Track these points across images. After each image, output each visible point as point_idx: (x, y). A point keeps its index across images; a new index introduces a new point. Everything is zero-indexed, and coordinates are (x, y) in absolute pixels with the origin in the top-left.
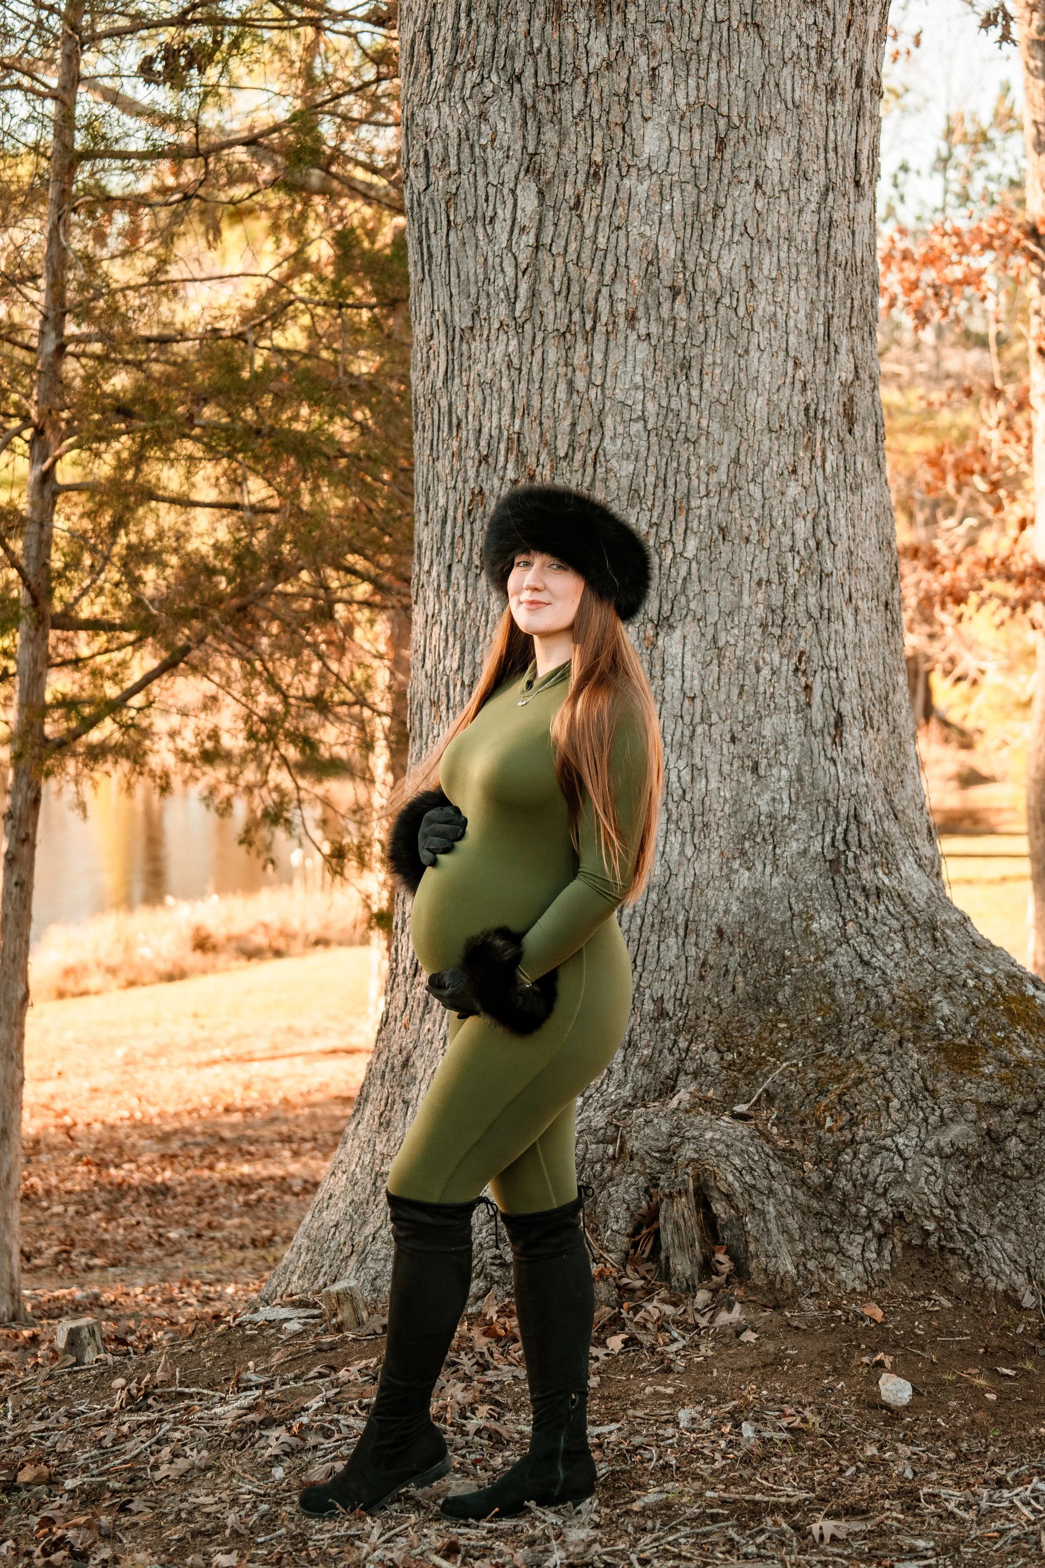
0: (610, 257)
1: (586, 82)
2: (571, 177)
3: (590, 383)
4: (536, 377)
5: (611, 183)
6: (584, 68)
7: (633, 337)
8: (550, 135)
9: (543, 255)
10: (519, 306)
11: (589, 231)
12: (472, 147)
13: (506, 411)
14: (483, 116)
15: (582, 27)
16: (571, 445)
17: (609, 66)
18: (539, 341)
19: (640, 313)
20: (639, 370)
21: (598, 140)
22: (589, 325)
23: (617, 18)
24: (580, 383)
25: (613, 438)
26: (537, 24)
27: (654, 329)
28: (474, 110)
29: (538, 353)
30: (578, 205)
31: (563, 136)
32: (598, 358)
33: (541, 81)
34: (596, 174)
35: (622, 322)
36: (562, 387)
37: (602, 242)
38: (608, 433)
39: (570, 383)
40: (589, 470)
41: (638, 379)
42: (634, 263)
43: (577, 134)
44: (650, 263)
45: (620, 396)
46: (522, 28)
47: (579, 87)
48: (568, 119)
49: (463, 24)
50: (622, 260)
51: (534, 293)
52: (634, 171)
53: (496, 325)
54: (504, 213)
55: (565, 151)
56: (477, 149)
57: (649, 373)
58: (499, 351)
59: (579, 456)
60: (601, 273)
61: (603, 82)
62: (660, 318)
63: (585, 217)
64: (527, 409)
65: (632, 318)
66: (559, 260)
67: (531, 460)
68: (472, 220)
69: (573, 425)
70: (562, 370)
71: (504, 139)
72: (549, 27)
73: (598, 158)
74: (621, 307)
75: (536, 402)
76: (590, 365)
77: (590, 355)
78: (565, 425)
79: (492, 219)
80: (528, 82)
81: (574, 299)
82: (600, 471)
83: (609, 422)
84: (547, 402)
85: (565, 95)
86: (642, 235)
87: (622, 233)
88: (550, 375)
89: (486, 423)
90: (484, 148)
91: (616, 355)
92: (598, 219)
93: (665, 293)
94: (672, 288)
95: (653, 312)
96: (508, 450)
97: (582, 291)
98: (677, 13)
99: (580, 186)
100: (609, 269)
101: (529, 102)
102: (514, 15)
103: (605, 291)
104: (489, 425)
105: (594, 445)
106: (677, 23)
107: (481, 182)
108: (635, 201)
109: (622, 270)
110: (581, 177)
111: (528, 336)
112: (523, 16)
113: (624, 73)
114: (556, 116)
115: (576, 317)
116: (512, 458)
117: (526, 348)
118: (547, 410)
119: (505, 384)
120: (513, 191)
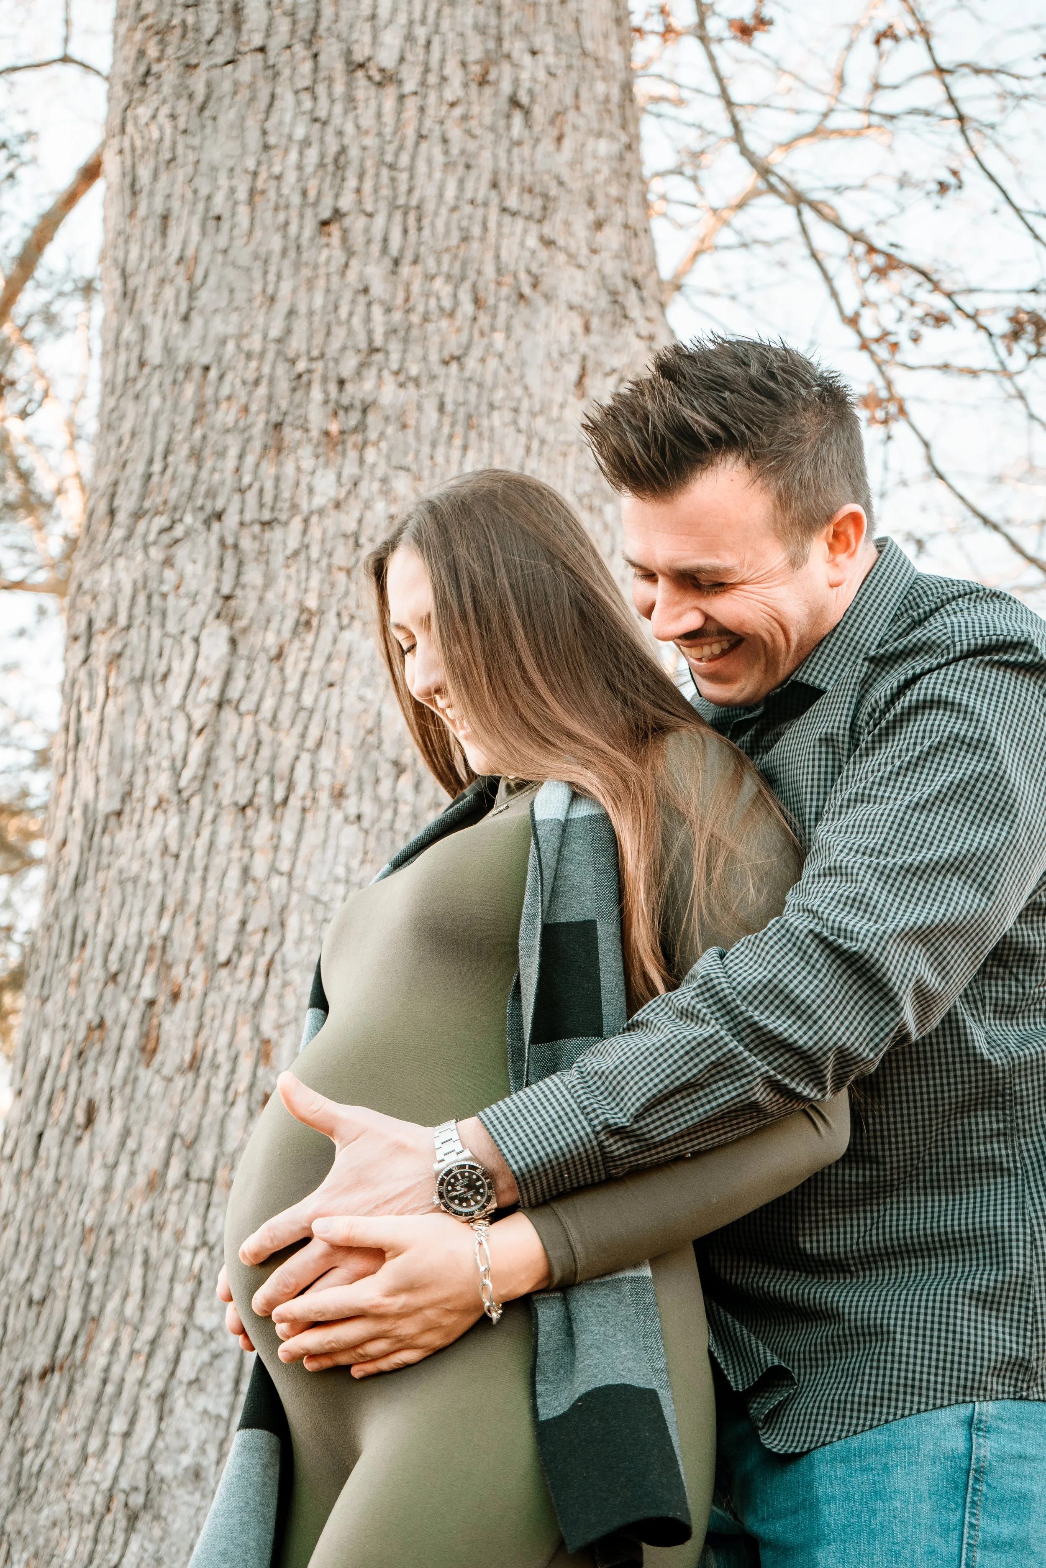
0: (317, 718)
1: (306, 521)
2: (274, 625)
3: (274, 870)
4: (199, 864)
5: (327, 634)
6: (304, 507)
7: (338, 817)
8: (253, 575)
9: (228, 714)
10: (187, 774)
11: (292, 685)
12: (149, 597)
13: (153, 909)
14: (168, 562)
15: (307, 463)
16: (238, 949)
17: (338, 505)
18: (208, 817)
19: (351, 789)
20: (342, 859)
21: (314, 583)
22: (279, 796)
23: (353, 454)
24: (259, 867)
25: (299, 941)
26: (250, 460)
27: (368, 809)
28: (157, 554)
29: (206, 834)
30: (280, 655)
31: (269, 581)
32: (288, 838)
33: (248, 517)
34: (308, 623)
35: (324, 798)
36: (234, 873)
37: (307, 700)
38: (291, 934)
39: (246, 871)
40: (259, 981)
41: (340, 871)
42: (348, 729)
43: (289, 577)
44: (370, 732)
45: (312, 887)
46: (231, 462)
47: (296, 524)
48: (277, 560)
49: (157, 467)
50: (333, 723)
51: (208, 762)
52: (357, 624)
53: (152, 801)
54: (181, 669)
55: (270, 596)
56: (156, 601)
57: (355, 863)
58: (152, 836)
59: (246, 961)
60: (303, 736)
61: (328, 522)
62: (377, 799)
63: (288, 670)
64: (182, 904)
65: (339, 795)
66: (248, 721)
67: (178, 971)
68: (138, 681)
69: (243, 923)
70: (236, 853)
71: (192, 585)
72: (264, 464)
73: (312, 603)
74: (324, 779)
75: (194, 896)
76: (276, 848)
77: (276, 837)
78: (232, 922)
79: (165, 677)
80: (231, 519)
81: (262, 764)
82: (275, 982)
83: (293, 921)
84: (211, 894)
85: (277, 534)
86: (361, 698)
87: (335, 691)
88: (219, 861)
89: (121, 930)
90: (164, 596)
91: (312, 837)
92: (305, 675)
93: (386, 769)
94: (396, 763)
95: (368, 789)
96: (148, 961)
97: (274, 758)
98: (427, 463)
99: (286, 633)
100: (314, 732)
101: (230, 541)
102: (221, 454)
103: (306, 758)
104: (126, 933)
105: (270, 948)
106: (426, 473)
107: (156, 633)
108: (355, 657)
109: (330, 737)
110: (289, 624)
111: (195, 812)
112: (233, 452)
113: (356, 514)
114: (264, 553)
115: (264, 786)
116: (152, 970)
117: (190, 829)
118: (209, 904)
119: (155, 876)
120: (196, 640)
